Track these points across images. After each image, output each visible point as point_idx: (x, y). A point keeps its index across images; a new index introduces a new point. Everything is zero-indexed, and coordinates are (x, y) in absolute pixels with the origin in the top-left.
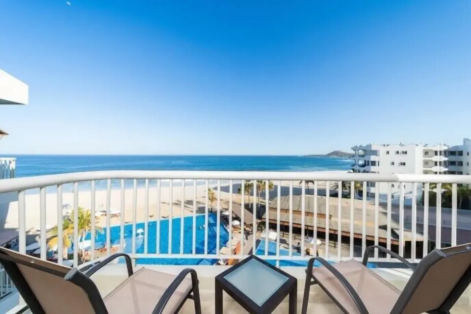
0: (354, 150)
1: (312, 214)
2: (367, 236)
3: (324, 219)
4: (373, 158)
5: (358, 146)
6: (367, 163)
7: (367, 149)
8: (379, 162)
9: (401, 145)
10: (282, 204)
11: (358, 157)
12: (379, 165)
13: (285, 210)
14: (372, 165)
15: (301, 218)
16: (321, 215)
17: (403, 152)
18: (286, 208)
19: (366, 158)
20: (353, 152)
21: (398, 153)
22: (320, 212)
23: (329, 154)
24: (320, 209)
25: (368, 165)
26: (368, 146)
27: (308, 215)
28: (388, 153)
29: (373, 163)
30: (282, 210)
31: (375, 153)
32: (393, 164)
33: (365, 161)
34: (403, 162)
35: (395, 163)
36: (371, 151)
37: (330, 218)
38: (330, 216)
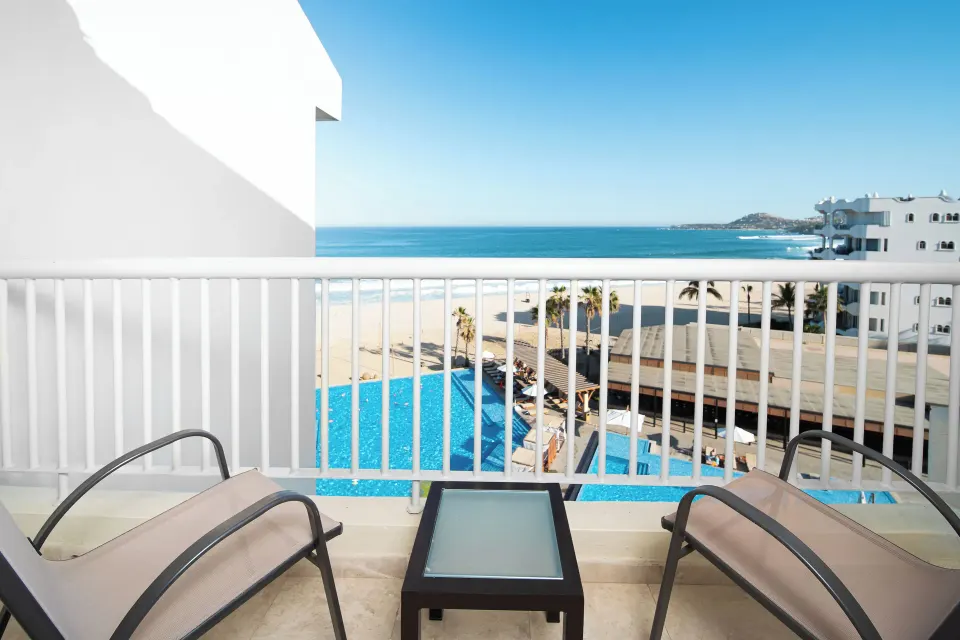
0: (822, 212)
1: (724, 370)
2: (866, 421)
3: (755, 382)
4: (872, 231)
5: (833, 201)
6: (854, 246)
7: (856, 210)
8: (886, 240)
9: (941, 197)
10: (644, 346)
11: (833, 229)
12: (885, 250)
13: (653, 362)
14: (868, 249)
15: (694, 381)
16: (748, 374)
17: (949, 217)
18: (659, 357)
19: (853, 232)
20: (818, 217)
21: (935, 217)
22: (744, 364)
23: (738, 222)
24: (740, 358)
25: (859, 249)
26: (858, 200)
27: (712, 373)
28: (911, 218)
29: (873, 245)
30: (644, 360)
31: (877, 218)
32: (923, 245)
33: (850, 240)
34: (947, 242)
35: (927, 246)
36: (868, 213)
37: (771, 381)
38: (771, 375)
